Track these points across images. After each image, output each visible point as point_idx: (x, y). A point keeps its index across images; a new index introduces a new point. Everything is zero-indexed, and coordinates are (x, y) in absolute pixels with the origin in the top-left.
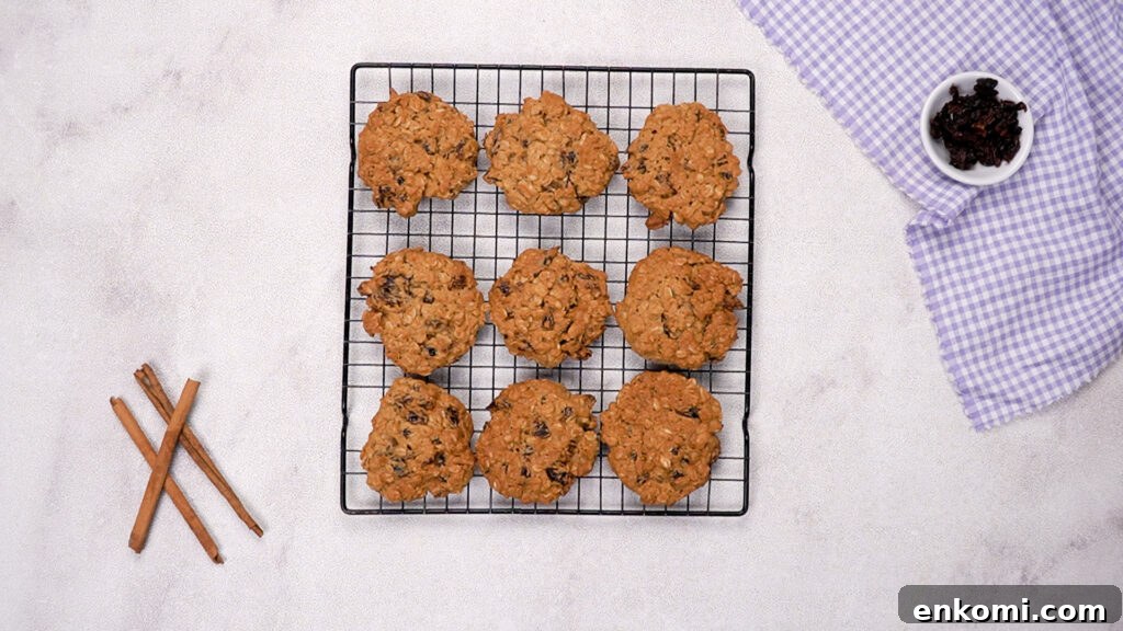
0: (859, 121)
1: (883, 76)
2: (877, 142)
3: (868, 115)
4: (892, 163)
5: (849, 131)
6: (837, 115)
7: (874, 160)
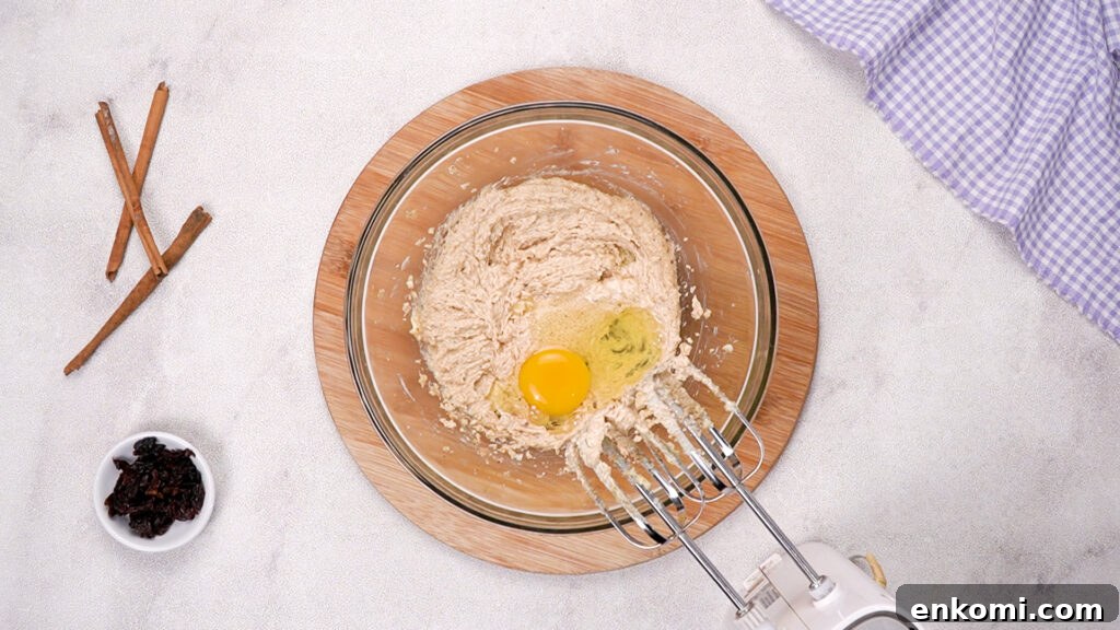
0: (919, 134)
1: (940, 86)
2: (939, 155)
3: (927, 127)
4: (955, 174)
5: (909, 144)
6: (896, 128)
7: (936, 173)
